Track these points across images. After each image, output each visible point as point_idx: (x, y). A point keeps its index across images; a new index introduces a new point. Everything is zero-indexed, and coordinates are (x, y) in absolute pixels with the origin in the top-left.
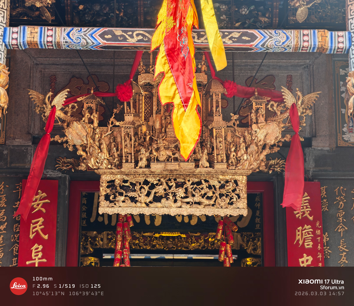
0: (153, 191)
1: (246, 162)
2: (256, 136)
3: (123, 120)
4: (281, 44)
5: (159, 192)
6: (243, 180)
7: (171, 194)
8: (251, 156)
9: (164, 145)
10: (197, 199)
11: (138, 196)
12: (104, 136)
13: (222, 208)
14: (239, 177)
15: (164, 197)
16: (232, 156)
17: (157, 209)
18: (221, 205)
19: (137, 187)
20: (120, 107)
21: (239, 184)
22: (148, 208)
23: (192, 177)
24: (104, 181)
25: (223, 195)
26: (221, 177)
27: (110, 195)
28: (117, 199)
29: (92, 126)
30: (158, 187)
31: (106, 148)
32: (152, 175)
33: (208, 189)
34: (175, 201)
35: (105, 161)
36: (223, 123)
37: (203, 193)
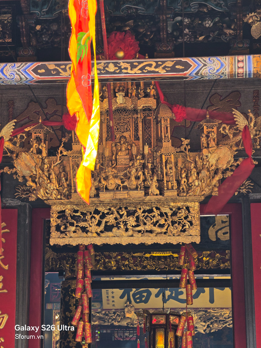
0: (104, 221)
1: (197, 188)
2: (208, 161)
3: (71, 149)
4: (215, 72)
5: (109, 221)
6: (195, 206)
7: (122, 223)
8: (203, 181)
9: (113, 173)
10: (148, 227)
11: (88, 226)
12: (54, 166)
13: (174, 236)
14: (190, 204)
15: (115, 226)
16: (183, 182)
17: (108, 239)
18: (173, 233)
19: (88, 217)
20: (68, 135)
21: (190, 211)
22: (99, 238)
23: (143, 205)
24: (54, 211)
25: (176, 222)
26: (172, 204)
27: (61, 225)
28: (68, 229)
29: (40, 157)
30: (108, 216)
31: (56, 178)
32: (101, 204)
33: (159, 216)
34: (127, 230)
35: (55, 192)
36: (172, 149)
37: (155, 221)
